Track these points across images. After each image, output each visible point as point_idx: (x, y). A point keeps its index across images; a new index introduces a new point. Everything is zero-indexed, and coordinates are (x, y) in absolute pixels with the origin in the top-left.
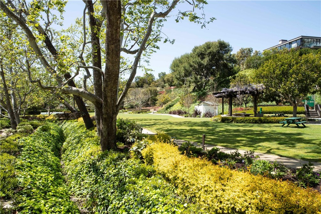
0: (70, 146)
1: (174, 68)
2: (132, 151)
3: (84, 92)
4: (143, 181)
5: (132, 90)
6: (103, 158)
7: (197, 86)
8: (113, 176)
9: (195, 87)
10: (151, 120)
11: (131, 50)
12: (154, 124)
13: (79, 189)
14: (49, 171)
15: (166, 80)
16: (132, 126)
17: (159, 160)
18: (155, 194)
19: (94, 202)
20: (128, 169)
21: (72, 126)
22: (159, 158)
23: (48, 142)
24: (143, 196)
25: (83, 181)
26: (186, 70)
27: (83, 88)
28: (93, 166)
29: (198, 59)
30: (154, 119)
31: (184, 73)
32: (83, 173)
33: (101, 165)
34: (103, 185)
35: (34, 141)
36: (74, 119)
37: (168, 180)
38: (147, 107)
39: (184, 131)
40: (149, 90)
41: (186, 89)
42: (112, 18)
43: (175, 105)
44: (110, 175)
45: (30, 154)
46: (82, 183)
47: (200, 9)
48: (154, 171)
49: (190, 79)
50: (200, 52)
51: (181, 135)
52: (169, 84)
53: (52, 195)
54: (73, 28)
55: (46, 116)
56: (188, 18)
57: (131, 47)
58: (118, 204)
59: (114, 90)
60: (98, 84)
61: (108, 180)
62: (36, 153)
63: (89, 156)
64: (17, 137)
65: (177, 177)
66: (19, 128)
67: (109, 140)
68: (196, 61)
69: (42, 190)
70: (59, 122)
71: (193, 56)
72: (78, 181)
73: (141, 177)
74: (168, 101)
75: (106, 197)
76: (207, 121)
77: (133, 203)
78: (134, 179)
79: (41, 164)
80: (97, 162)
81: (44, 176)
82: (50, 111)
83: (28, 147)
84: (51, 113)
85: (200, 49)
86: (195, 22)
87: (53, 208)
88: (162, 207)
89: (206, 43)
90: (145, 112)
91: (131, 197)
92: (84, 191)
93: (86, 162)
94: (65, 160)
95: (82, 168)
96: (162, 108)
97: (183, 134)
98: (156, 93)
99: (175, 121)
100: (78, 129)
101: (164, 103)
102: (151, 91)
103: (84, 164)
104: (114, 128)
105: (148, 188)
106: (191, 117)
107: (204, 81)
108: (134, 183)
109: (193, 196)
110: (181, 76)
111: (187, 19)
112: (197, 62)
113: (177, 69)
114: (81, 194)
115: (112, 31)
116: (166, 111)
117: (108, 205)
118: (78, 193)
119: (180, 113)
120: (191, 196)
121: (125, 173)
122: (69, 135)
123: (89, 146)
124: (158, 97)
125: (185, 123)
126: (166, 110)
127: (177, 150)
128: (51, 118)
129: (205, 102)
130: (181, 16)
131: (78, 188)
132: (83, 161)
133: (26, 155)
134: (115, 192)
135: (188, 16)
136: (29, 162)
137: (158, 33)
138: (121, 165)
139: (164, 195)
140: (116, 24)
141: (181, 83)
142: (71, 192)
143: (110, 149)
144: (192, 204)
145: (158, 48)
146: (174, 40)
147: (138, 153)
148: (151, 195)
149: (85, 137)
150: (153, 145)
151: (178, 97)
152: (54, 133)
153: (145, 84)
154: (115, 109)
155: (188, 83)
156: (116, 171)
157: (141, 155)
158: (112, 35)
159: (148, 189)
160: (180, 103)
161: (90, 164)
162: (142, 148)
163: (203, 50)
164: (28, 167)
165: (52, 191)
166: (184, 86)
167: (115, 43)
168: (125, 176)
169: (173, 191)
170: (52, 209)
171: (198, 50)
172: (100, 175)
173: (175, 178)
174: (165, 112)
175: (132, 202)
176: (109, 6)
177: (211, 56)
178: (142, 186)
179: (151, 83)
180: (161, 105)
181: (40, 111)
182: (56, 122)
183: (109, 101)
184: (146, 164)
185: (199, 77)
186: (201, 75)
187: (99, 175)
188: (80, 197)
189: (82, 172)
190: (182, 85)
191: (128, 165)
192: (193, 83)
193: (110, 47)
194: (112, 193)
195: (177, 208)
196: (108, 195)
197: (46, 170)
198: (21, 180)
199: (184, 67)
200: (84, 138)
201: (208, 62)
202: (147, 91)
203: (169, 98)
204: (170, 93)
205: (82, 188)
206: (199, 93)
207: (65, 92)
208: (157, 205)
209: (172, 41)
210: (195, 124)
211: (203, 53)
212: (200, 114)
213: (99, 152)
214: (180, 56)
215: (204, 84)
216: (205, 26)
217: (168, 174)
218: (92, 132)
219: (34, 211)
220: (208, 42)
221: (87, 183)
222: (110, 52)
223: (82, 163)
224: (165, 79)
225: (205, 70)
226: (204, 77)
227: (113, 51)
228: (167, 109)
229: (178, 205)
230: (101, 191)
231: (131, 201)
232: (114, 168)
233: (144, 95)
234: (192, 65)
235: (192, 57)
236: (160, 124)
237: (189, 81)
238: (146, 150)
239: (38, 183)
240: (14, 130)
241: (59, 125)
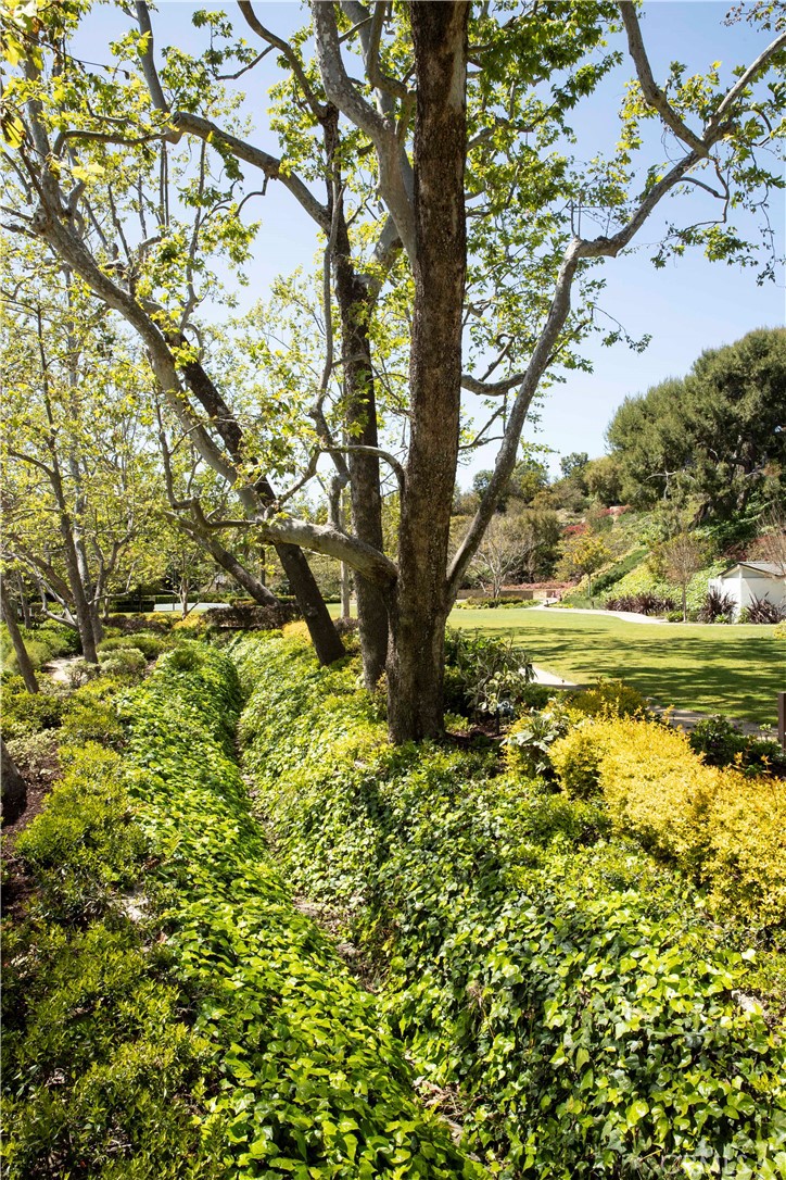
0: (269, 723)
1: (622, 438)
2: (509, 748)
3: (335, 536)
4: (565, 858)
5: (464, 522)
6: (397, 766)
7: (716, 503)
8: (447, 836)
9: (706, 505)
10: (542, 631)
11: (488, 381)
12: (562, 648)
13: (322, 873)
14: (221, 806)
15: (591, 484)
16: (497, 658)
17: (627, 782)
18: (622, 908)
19: (385, 922)
20: (500, 811)
21: (265, 652)
22: (625, 777)
23: (200, 708)
24: (572, 911)
25: (332, 846)
26: (671, 442)
27: (329, 520)
28: (368, 795)
29: (718, 401)
30: (555, 631)
31: (664, 455)
32: (331, 820)
33: (396, 791)
34: (416, 864)
35: (158, 704)
36: (269, 628)
37: (666, 858)
38: (521, 582)
39: (684, 674)
40: (529, 522)
41: (670, 514)
42: (436, 271)
43: (627, 577)
44: (436, 829)
45: (154, 745)
46: (330, 854)
47: (754, 210)
48: (604, 824)
49: (688, 478)
50: (726, 371)
51: (674, 691)
52: (601, 496)
53: (246, 890)
54: (266, 311)
55: (174, 616)
56: (705, 247)
57: (487, 370)
58: (481, 935)
59: (440, 526)
60: (367, 505)
61: (431, 846)
62: (172, 743)
63: (348, 760)
64: (105, 688)
65: (705, 850)
66: (105, 659)
67: (419, 706)
68: (711, 406)
69: (215, 869)
70: (217, 637)
71: (698, 388)
72: (314, 845)
73: (554, 841)
74: (601, 563)
75: (430, 907)
76: (762, 639)
77: (540, 936)
78: (529, 847)
79: (196, 783)
80: (382, 783)
81: (209, 822)
82: (189, 600)
83: (146, 721)
84: (190, 605)
85: (726, 359)
86: (730, 262)
87: (263, 932)
88: (658, 956)
89: (750, 336)
90: (515, 602)
91: (531, 913)
92: (338, 883)
93: (336, 782)
94: (257, 771)
95: (325, 802)
96: (579, 588)
97: (682, 688)
98: (553, 533)
99: (635, 638)
100: (286, 662)
101: (588, 570)
102: (534, 524)
103: (330, 787)
104: (437, 664)
105: (589, 882)
106: (694, 619)
107: (744, 484)
108: (533, 863)
109: (777, 922)
110: (652, 466)
111: (697, 253)
112: (714, 410)
113: (635, 440)
114: (331, 891)
115: (433, 320)
116: (596, 599)
117: (440, 935)
118: (318, 886)
119: (651, 606)
120: (769, 923)
121: (493, 825)
122: (261, 684)
123: (343, 726)
124: (561, 547)
125: (675, 645)
126: (595, 594)
127: (686, 746)
128: (191, 623)
129: (747, 563)
130: (677, 242)
131: (316, 871)
132: (327, 779)
133: (146, 751)
134: (462, 890)
135: (701, 242)
136: (159, 773)
137: (587, 315)
138: (473, 795)
139: (654, 915)
140: (449, 293)
141: (653, 492)
142: (295, 882)
143: (422, 737)
144: (774, 954)
145: (585, 366)
146: (647, 339)
147: (532, 754)
148: (606, 909)
149: (321, 694)
150: (588, 727)
151: (636, 547)
152: (212, 677)
153: (511, 500)
154: (442, 597)
155: (680, 491)
156: (456, 817)
157: (547, 760)
158: (435, 331)
159: (591, 886)
160: (651, 570)
161: (353, 787)
162: (550, 738)
163: (738, 362)
164: (160, 789)
165: (247, 877)
166: (664, 502)
167: (445, 359)
168: (494, 838)
169: (690, 900)
170: (261, 937)
171: (715, 366)
172: (395, 830)
173: (701, 853)
174: (589, 604)
175: (532, 930)
176: (425, 231)
177: (772, 385)
178: (562, 874)
179: (536, 496)
180: (574, 577)
181: (152, 598)
182: (209, 637)
183: (421, 565)
184: (565, 793)
185: (721, 467)
186: (728, 460)
187: (391, 829)
188: (327, 902)
189: (328, 816)
190: (653, 501)
191: (498, 797)
192: (698, 491)
193: (427, 376)
194: (453, 894)
195: (718, 964)
196: (437, 902)
197: (214, 804)
198: (150, 832)
199: (663, 432)
200: (314, 694)
201: (756, 409)
202: (521, 524)
203: (606, 550)
204: (609, 531)
205: (331, 871)
206: (721, 530)
207: (270, 538)
208: (637, 946)
209: (637, 339)
210: (717, 648)
211: (736, 376)
212: (729, 609)
213: (384, 747)
214: (644, 393)
215: (742, 496)
216: (771, 277)
217: (671, 838)
218: (343, 675)
219: (212, 938)
220: (759, 332)
221: (346, 853)
222: (427, 391)
223: (323, 783)
224: (588, 478)
225: (744, 440)
226: (740, 469)
227: (436, 389)
228: (597, 589)
229: (720, 955)
230: (409, 885)
231: (530, 927)
232: (447, 805)
233: (512, 540)
234: (693, 424)
235: (694, 393)
236: (582, 646)
237: (683, 486)
238: (569, 747)
239: (197, 845)
240: (92, 666)
241: (219, 646)
